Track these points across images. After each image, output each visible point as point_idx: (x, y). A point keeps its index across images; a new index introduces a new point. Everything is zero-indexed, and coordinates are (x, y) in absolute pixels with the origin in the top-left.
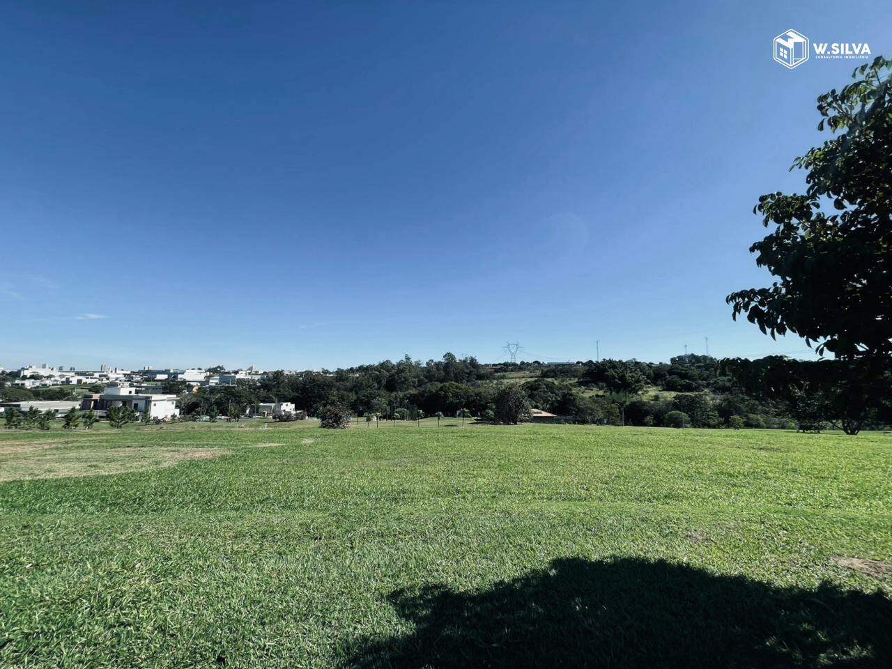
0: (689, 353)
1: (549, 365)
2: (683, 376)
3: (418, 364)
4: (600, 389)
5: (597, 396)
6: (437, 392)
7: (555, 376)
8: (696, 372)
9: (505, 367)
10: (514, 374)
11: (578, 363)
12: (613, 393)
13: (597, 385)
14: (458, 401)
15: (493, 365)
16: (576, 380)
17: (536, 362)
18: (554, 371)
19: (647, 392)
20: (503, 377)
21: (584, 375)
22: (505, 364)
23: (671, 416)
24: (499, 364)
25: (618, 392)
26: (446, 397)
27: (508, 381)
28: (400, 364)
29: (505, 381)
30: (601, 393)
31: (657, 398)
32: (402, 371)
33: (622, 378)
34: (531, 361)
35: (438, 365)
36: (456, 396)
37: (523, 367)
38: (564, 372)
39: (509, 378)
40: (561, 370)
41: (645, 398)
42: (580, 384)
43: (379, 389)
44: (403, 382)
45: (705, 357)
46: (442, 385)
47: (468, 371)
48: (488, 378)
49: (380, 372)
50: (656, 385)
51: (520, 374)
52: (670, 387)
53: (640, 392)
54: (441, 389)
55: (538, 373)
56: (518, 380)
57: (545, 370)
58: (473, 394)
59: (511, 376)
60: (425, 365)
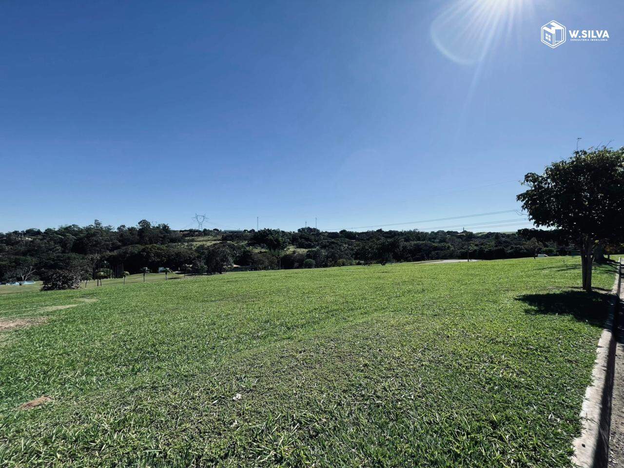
0: (307, 226)
1: (225, 232)
2: (307, 239)
3: (108, 229)
4: (262, 248)
5: (261, 252)
6: (139, 252)
7: (232, 240)
8: (313, 237)
9: (192, 233)
10: (201, 238)
11: (245, 231)
12: (272, 250)
13: (260, 245)
14: (159, 260)
15: (181, 231)
16: (246, 242)
17: (215, 230)
18: (231, 236)
19: (289, 249)
20: (193, 241)
21: (251, 239)
22: (191, 231)
23: (306, 262)
24: (185, 231)
25: (275, 250)
26: (148, 256)
27: (197, 243)
28: (88, 229)
29: (194, 243)
30: (263, 250)
31: (294, 252)
32: (94, 235)
33: (277, 240)
34: (211, 229)
35: (132, 230)
36: (158, 255)
37: (206, 233)
38: (237, 237)
39: (197, 241)
40: (236, 235)
41: (288, 253)
42: (249, 245)
43: (63, 252)
44: (95, 245)
45: (314, 229)
46: (143, 247)
47: (162, 236)
48: (179, 241)
49: (64, 236)
50: (293, 245)
51: (206, 238)
52: (301, 246)
53: (285, 249)
54: (144, 250)
55: (220, 237)
56: (204, 243)
57: (225, 235)
58: (173, 253)
59: (198, 240)
60: (116, 230)
